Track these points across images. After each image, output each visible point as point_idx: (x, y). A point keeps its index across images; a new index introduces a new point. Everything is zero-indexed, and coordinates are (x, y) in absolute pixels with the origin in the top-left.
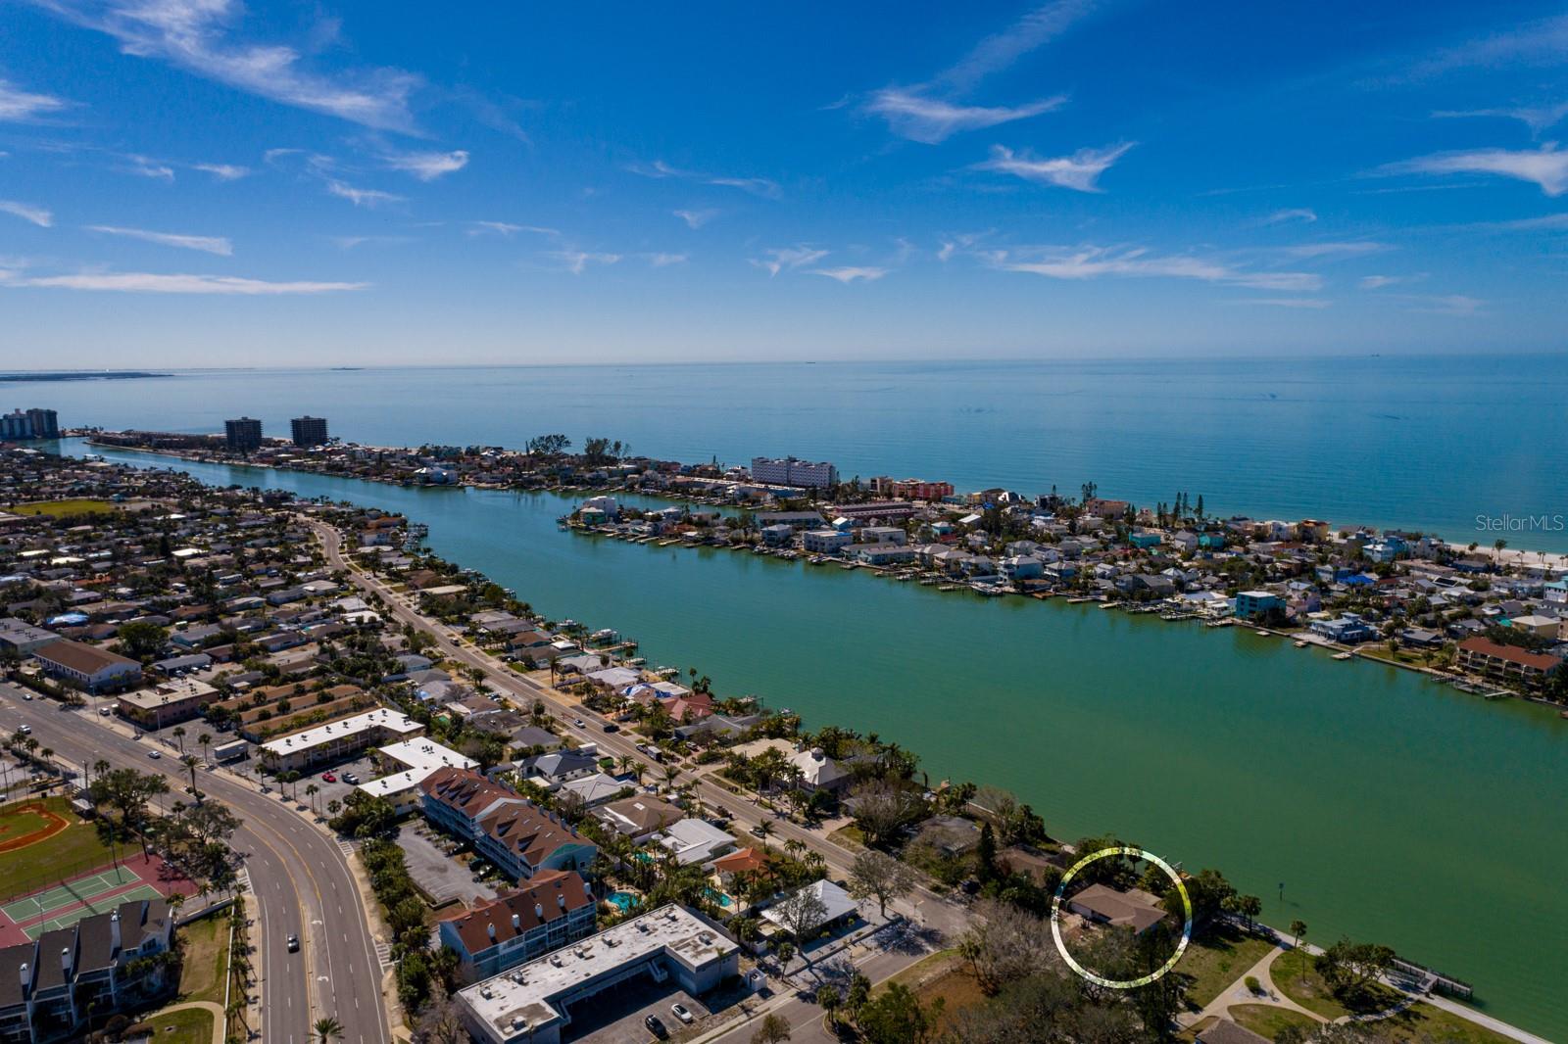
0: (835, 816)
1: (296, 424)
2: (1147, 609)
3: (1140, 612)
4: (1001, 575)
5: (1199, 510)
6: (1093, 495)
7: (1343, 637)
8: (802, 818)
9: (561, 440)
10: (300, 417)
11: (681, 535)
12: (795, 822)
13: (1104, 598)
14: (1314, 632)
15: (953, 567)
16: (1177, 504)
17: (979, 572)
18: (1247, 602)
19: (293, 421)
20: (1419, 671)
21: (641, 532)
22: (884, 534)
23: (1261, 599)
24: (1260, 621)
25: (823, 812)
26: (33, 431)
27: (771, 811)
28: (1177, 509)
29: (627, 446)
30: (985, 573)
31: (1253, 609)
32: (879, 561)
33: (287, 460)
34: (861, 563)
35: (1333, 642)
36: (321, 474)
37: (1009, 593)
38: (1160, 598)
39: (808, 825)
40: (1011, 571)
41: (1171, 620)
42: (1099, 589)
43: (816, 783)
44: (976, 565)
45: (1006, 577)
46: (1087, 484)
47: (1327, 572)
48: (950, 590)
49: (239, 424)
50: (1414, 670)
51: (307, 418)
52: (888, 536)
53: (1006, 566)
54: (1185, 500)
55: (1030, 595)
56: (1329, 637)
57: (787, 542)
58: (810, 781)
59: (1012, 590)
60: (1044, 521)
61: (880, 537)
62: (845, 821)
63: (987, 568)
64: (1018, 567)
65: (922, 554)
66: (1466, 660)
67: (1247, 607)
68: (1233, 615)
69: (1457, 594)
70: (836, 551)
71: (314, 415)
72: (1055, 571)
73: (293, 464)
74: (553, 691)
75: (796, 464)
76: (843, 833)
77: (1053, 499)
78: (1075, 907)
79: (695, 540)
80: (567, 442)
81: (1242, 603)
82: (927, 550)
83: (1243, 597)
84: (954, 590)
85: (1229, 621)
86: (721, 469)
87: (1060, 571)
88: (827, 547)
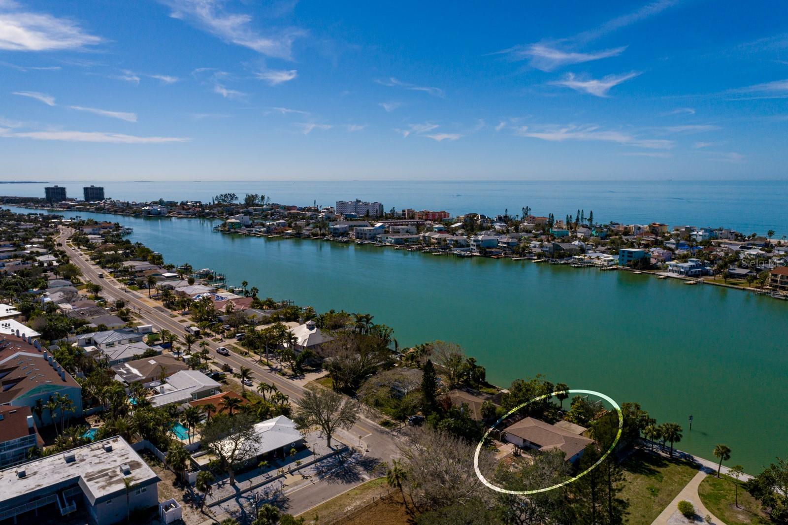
0: (318, 370)
1: (86, 189)
2: (562, 262)
3: (558, 264)
4: (472, 247)
5: (591, 220)
6: (528, 214)
7: (690, 273)
8: (290, 372)
9: (233, 196)
10: (89, 186)
11: (283, 232)
12: (284, 375)
13: (536, 258)
14: (670, 271)
15: (443, 243)
16: (578, 217)
17: (457, 244)
18: (626, 254)
19: (84, 188)
20: (744, 289)
21: (260, 232)
22: (403, 229)
23: (635, 252)
24: (635, 266)
25: (309, 368)
27: (267, 368)
28: (578, 219)
30: (462, 246)
31: (630, 259)
32: (398, 242)
33: (74, 206)
34: (387, 244)
35: (683, 276)
36: (92, 212)
37: (476, 256)
38: (570, 256)
39: (292, 377)
40: (478, 243)
41: (578, 267)
42: (532, 253)
43: (305, 345)
44: (456, 241)
45: (475, 248)
46: (525, 208)
47: (672, 244)
48: (440, 255)
49: (52, 188)
50: (741, 289)
51: (93, 186)
52: (406, 230)
53: (475, 241)
54: (582, 215)
55: (490, 257)
56: (681, 273)
57: (345, 233)
58: (300, 344)
59: (478, 254)
60: (500, 226)
61: (401, 231)
62: (325, 373)
63: (463, 243)
64: (482, 241)
65: (424, 237)
66: (776, 281)
67: (626, 258)
68: (617, 264)
69: (755, 253)
72: (505, 243)
73: (77, 208)
74: (148, 299)
76: (319, 382)
77: (506, 217)
78: (508, 437)
79: (290, 235)
80: (237, 198)
81: (623, 256)
82: (427, 234)
83: (624, 252)
84: (442, 255)
85: (614, 267)
86: (319, 208)
87: (508, 243)
88: (367, 236)
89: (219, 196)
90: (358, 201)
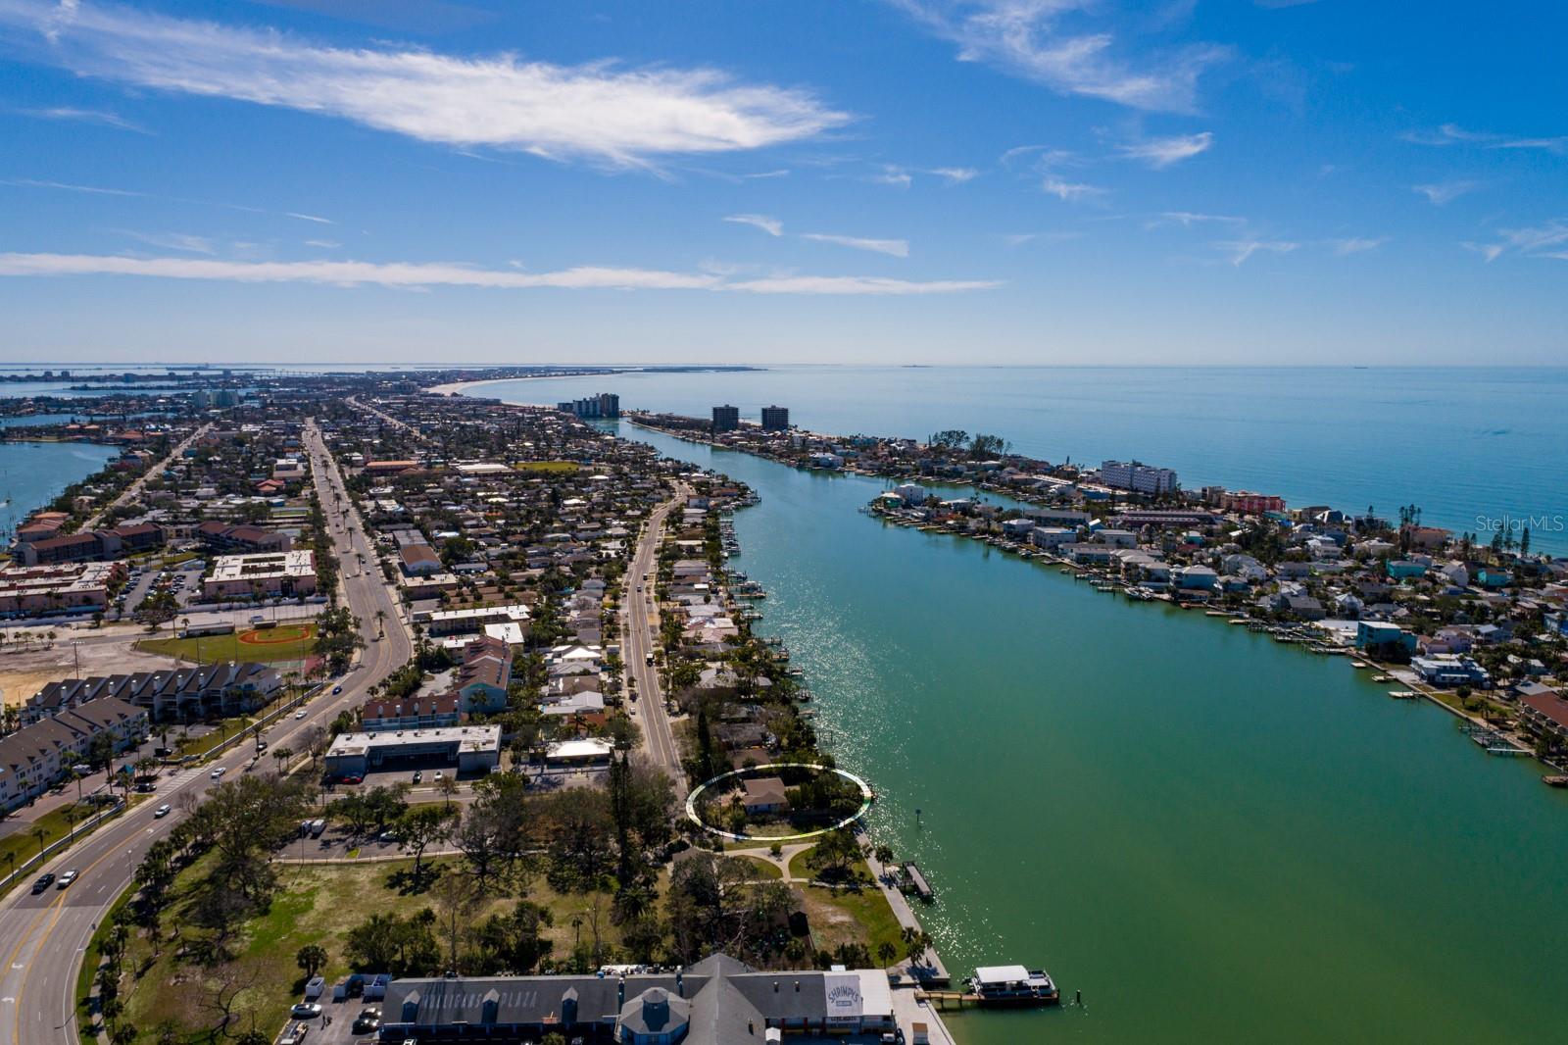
1: (768, 411)
3: (1263, 631)
4: (1168, 583)
5: (1524, 546)
6: (1415, 519)
7: (1438, 679)
9: (961, 436)
11: (944, 522)
14: (1413, 670)
15: (1132, 571)
17: (1152, 578)
18: (1368, 632)
19: (769, 409)
21: (916, 518)
22: (1111, 536)
24: (1370, 653)
26: (601, 411)
29: (1009, 443)
30: (1160, 580)
31: (1370, 639)
32: (1082, 559)
33: (736, 441)
34: (1065, 561)
35: (1423, 682)
36: (753, 454)
37: (1163, 600)
40: (1180, 579)
44: (1150, 571)
45: (1173, 585)
46: (1407, 506)
49: (721, 409)
51: (774, 407)
52: (1115, 539)
53: (1178, 575)
55: (1179, 605)
56: (1422, 676)
60: (1322, 542)
61: (1107, 539)
63: (1163, 576)
64: (1187, 576)
65: (1113, 556)
67: (1366, 638)
68: (1352, 644)
70: (1054, 549)
71: (780, 405)
72: (1221, 584)
75: (1139, 469)
77: (1370, 521)
79: (952, 528)
80: (965, 437)
81: (1364, 633)
82: (1119, 553)
83: (1366, 627)
85: (1347, 650)
87: (1225, 584)
88: (1048, 543)
89: (939, 433)
90: (1136, 464)
